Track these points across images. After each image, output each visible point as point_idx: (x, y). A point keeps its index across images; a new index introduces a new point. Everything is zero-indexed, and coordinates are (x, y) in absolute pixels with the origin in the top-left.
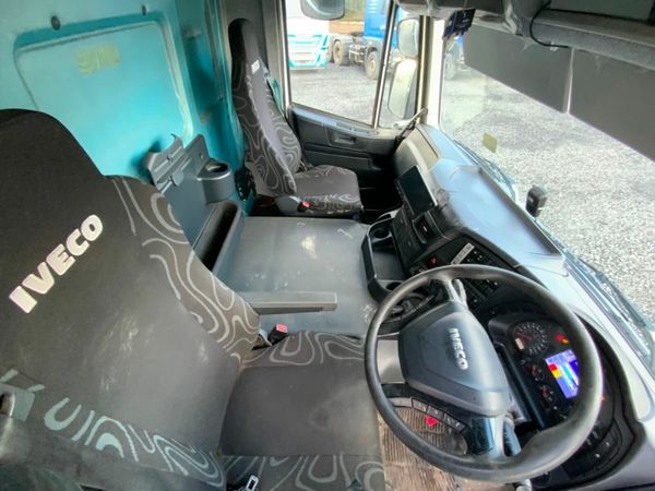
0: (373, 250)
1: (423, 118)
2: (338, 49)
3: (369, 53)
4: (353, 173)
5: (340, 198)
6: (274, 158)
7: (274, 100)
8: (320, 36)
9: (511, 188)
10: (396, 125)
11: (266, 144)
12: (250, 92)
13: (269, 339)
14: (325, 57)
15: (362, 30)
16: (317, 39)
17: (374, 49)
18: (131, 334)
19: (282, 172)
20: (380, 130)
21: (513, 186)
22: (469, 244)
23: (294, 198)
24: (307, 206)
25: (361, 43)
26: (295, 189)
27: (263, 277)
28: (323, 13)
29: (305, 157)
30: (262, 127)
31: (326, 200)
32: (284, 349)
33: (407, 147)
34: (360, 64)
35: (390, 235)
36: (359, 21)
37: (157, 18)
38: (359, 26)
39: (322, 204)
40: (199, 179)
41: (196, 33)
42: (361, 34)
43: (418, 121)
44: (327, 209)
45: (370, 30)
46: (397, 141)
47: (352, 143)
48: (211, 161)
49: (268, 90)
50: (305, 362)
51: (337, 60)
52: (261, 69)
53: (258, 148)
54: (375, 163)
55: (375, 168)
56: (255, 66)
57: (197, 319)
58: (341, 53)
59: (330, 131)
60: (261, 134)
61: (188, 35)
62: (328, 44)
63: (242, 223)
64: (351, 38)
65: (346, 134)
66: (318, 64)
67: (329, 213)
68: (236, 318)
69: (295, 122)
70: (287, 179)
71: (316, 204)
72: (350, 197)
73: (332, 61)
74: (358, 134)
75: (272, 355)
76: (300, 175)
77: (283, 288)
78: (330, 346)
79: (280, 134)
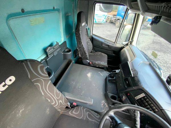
0: (109, 81)
1: (131, 43)
2: (109, 19)
3: (117, 20)
4: (106, 55)
5: (101, 63)
6: (84, 49)
7: (87, 33)
8: (104, 15)
9: (160, 71)
10: (122, 43)
11: (82, 45)
12: (80, 31)
13: (70, 106)
14: (105, 20)
15: (116, 14)
16: (104, 16)
17: (119, 19)
18: (21, 111)
19: (85, 53)
20: (117, 44)
21: (161, 71)
22: (143, 94)
23: (88, 61)
24: (91, 63)
25: (115, 18)
26: (88, 58)
27: (74, 83)
28: (106, 11)
29: (93, 49)
30: (82, 41)
31: (97, 63)
32: (74, 111)
33: (125, 51)
34: (114, 23)
35: (115, 78)
36: (116, 12)
37: (58, 10)
38: (116, 13)
39: (95, 64)
40: (62, 53)
41: (69, 14)
42: (116, 15)
43: (129, 43)
44: (97, 65)
45: (119, 14)
46: (122, 48)
47: (108, 47)
48: (67, 48)
49: (86, 30)
50: (80, 117)
51: (108, 22)
52: (85, 25)
53: (80, 46)
54: (114, 53)
55: (114, 55)
56: (83, 24)
57: (48, 101)
58: (109, 20)
59: (102, 43)
60: (81, 43)
61: (67, 15)
62: (106, 17)
63: (72, 65)
64: (113, 16)
65: (106, 44)
66: (103, 22)
67: (97, 66)
68: (60, 101)
69: (92, 39)
70: (86, 56)
71: (94, 63)
72: (104, 63)
73: (107, 22)
74: (110, 44)
75: (70, 112)
76: (91, 54)
77: (79, 88)
78: (88, 114)
79: (87, 42)
